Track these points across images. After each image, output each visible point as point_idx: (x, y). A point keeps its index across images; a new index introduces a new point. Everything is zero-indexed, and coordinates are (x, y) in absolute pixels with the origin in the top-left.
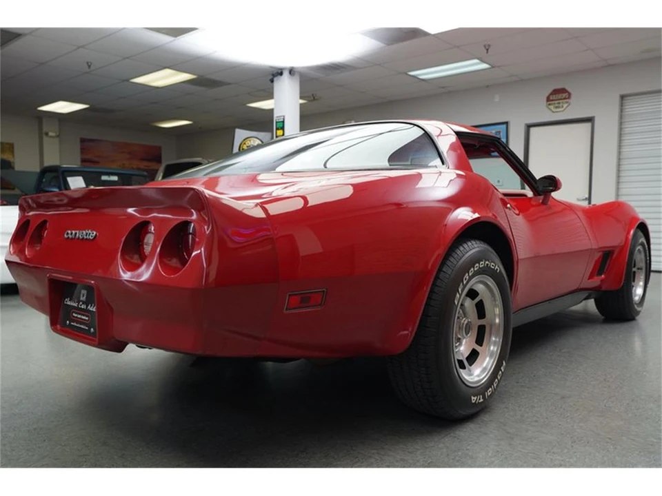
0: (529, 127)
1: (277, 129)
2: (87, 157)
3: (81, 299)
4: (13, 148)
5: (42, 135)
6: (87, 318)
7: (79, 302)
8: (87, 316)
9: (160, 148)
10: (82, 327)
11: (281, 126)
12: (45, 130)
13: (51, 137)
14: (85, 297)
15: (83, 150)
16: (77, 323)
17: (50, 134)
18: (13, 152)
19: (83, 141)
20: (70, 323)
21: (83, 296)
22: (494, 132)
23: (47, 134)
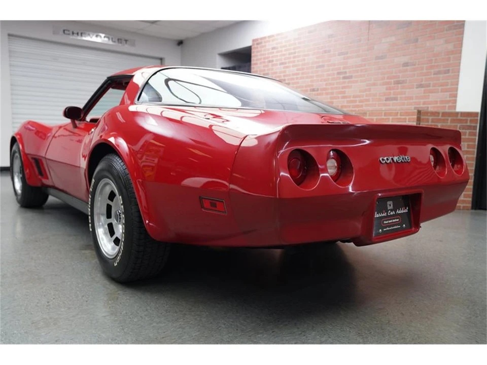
3: (389, 208)
6: (398, 220)
7: (387, 212)
8: (397, 219)
10: (395, 227)
14: (392, 205)
16: (389, 227)
20: (382, 230)
21: (390, 205)
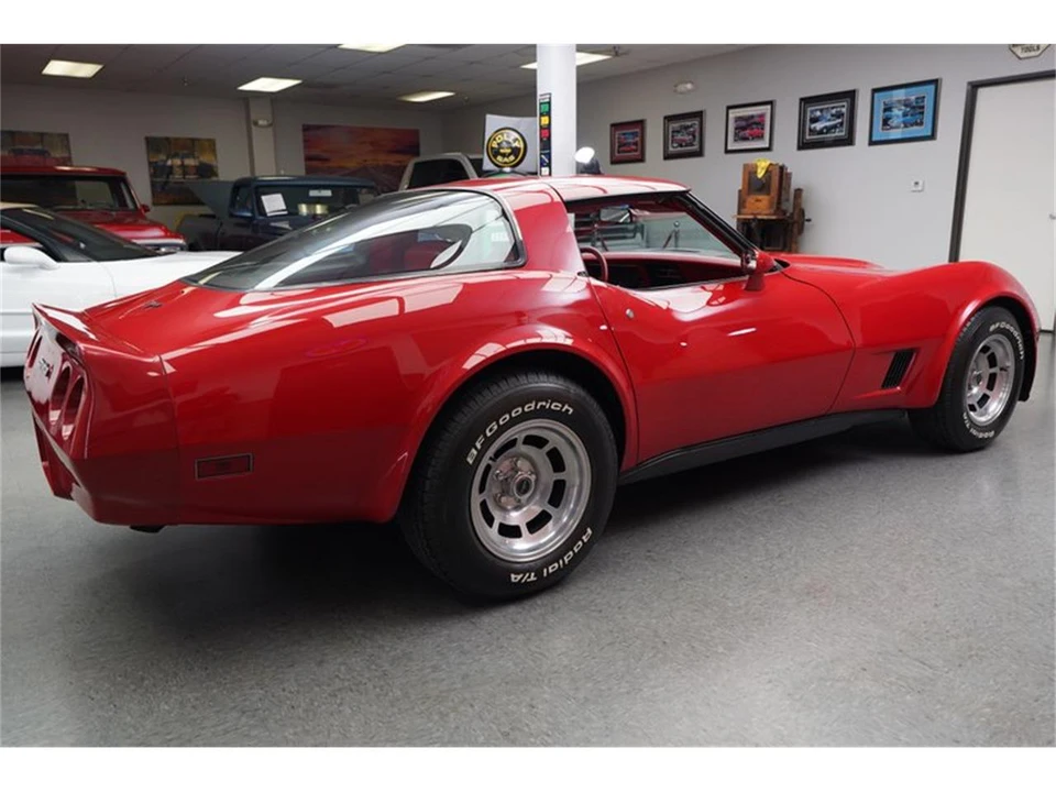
0: (974, 87)
1: (542, 115)
2: (314, 152)
4: (214, 145)
5: (250, 123)
9: (416, 133)
11: (547, 109)
12: (253, 117)
13: (262, 127)
15: (308, 143)
17: (261, 122)
18: (214, 151)
19: (306, 128)
22: (913, 98)
23: (256, 124)
